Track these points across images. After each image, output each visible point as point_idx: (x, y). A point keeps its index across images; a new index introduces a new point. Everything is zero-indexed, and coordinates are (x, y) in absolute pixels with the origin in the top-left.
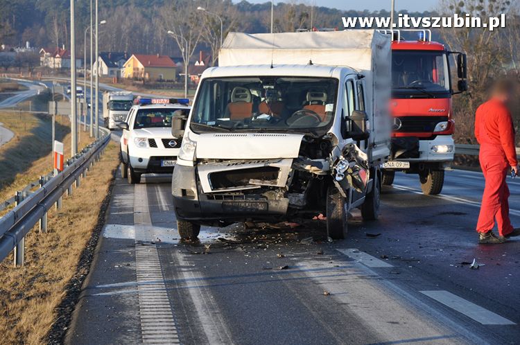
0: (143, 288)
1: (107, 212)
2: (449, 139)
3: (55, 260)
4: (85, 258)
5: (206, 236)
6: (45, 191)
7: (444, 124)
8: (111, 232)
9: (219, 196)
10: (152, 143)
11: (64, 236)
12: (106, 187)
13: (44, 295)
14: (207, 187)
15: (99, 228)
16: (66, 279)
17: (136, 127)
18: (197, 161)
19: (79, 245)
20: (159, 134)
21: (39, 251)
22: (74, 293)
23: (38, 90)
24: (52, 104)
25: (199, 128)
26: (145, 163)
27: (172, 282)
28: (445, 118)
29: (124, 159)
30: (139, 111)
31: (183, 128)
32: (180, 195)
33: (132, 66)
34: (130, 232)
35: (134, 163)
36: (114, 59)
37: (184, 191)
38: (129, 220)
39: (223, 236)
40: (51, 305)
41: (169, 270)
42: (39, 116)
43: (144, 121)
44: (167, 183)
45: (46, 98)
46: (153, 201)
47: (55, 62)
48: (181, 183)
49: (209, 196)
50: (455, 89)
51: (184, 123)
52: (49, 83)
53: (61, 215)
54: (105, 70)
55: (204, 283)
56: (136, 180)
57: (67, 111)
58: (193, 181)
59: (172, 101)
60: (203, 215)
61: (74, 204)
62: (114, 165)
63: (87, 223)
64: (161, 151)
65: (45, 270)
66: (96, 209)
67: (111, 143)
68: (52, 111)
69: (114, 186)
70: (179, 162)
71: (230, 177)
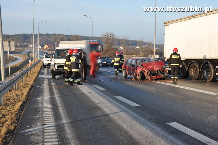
0: (44, 86)
1: (39, 73)
2: (101, 59)
3: (29, 81)
4: (35, 81)
5: (57, 77)
6: (27, 69)
7: (99, 57)
8: (40, 76)
9: (59, 70)
10: (48, 61)
11: (31, 77)
12: (40, 69)
13: (27, 87)
14: (56, 68)
15: (38, 76)
16: (31, 84)
17: (45, 58)
18: (55, 64)
19: (34, 79)
20: (49, 59)
21: (27, 80)
22: (32, 86)
23: (28, 51)
24: (31, 54)
25: (55, 58)
26: (47, 64)
27: (50, 85)
28: (100, 56)
29: (43, 64)
30: (46, 55)
31: (52, 58)
32: (52, 70)
33: (46, 47)
34: (44, 76)
35: (45, 64)
36: (42, 45)
37: (52, 69)
38: (43, 74)
39: (60, 77)
40: (28, 88)
41: (49, 82)
42: (28, 56)
43: (46, 57)
44: (50, 68)
45: (30, 52)
46: (48, 71)
47: (31, 46)
48: (52, 67)
49: (57, 70)
50: (101, 51)
51: (52, 57)
52: (30, 50)
53: (31, 74)
54: (41, 47)
55: (55, 85)
56: (45, 67)
57: (33, 55)
58: (54, 67)
59: (52, 53)
60: (56, 73)
61: (33, 72)
62: (41, 65)
63: (36, 75)
64: (50, 62)
65: (28, 83)
66: (38, 72)
67: (41, 61)
68: (30, 55)
69: (41, 68)
70: (52, 64)
71: (60, 66)
